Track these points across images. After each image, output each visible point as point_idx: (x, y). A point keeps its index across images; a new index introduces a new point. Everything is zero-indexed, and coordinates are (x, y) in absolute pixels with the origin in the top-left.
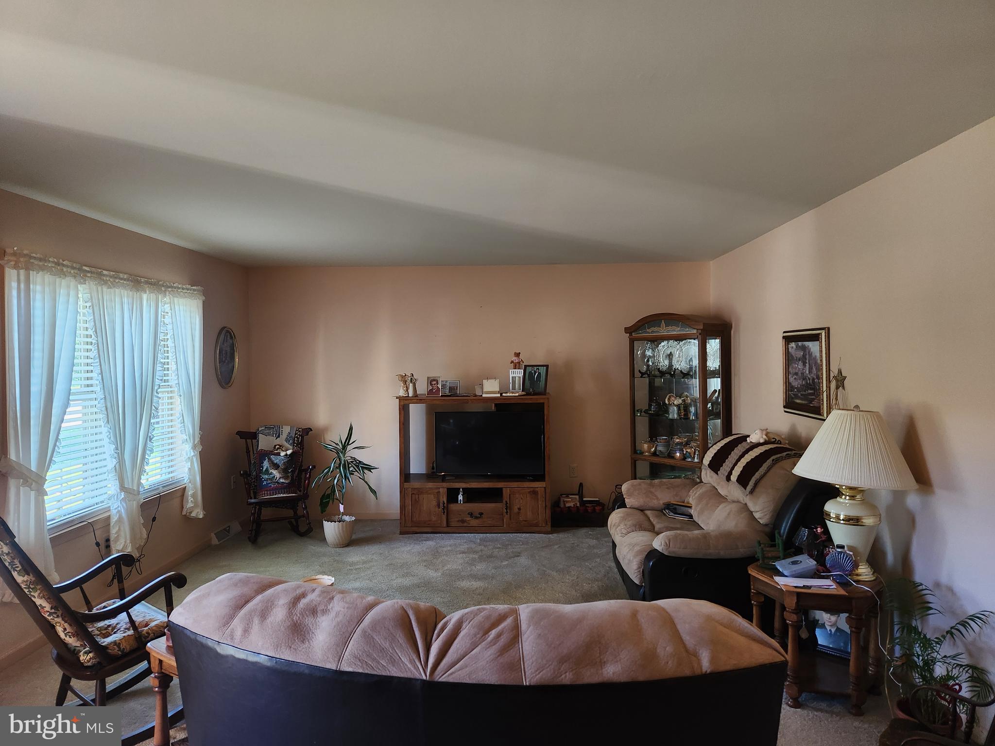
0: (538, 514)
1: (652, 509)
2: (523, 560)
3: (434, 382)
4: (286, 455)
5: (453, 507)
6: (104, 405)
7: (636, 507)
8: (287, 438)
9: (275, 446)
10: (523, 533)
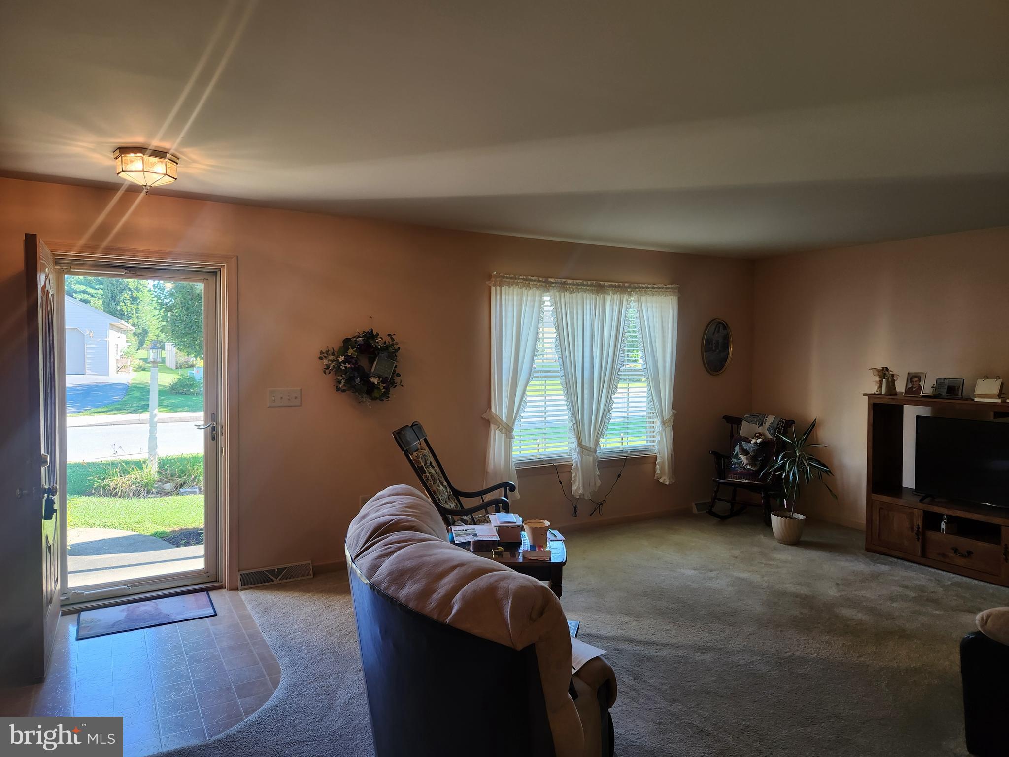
3: (916, 379)
4: (756, 443)
8: (769, 428)
9: (756, 433)
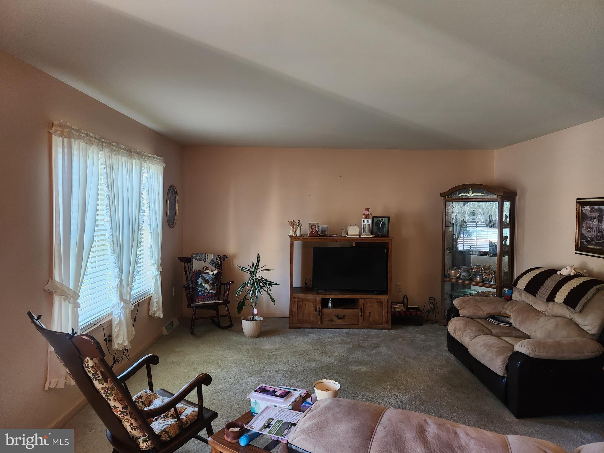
0: (382, 317)
1: (479, 318)
2: (383, 349)
3: (313, 227)
4: (214, 274)
5: (325, 311)
6: (112, 240)
7: (468, 316)
8: (211, 262)
9: (204, 267)
10: (372, 329)
